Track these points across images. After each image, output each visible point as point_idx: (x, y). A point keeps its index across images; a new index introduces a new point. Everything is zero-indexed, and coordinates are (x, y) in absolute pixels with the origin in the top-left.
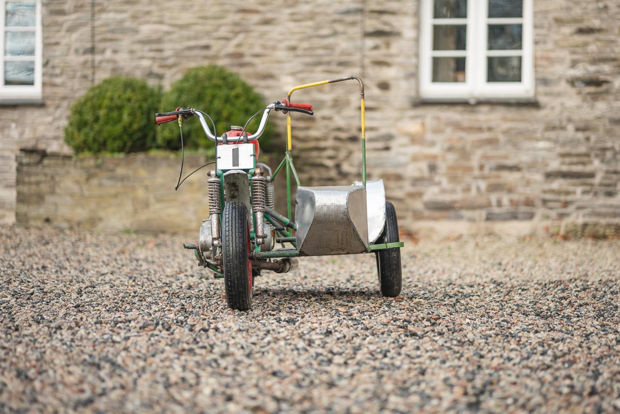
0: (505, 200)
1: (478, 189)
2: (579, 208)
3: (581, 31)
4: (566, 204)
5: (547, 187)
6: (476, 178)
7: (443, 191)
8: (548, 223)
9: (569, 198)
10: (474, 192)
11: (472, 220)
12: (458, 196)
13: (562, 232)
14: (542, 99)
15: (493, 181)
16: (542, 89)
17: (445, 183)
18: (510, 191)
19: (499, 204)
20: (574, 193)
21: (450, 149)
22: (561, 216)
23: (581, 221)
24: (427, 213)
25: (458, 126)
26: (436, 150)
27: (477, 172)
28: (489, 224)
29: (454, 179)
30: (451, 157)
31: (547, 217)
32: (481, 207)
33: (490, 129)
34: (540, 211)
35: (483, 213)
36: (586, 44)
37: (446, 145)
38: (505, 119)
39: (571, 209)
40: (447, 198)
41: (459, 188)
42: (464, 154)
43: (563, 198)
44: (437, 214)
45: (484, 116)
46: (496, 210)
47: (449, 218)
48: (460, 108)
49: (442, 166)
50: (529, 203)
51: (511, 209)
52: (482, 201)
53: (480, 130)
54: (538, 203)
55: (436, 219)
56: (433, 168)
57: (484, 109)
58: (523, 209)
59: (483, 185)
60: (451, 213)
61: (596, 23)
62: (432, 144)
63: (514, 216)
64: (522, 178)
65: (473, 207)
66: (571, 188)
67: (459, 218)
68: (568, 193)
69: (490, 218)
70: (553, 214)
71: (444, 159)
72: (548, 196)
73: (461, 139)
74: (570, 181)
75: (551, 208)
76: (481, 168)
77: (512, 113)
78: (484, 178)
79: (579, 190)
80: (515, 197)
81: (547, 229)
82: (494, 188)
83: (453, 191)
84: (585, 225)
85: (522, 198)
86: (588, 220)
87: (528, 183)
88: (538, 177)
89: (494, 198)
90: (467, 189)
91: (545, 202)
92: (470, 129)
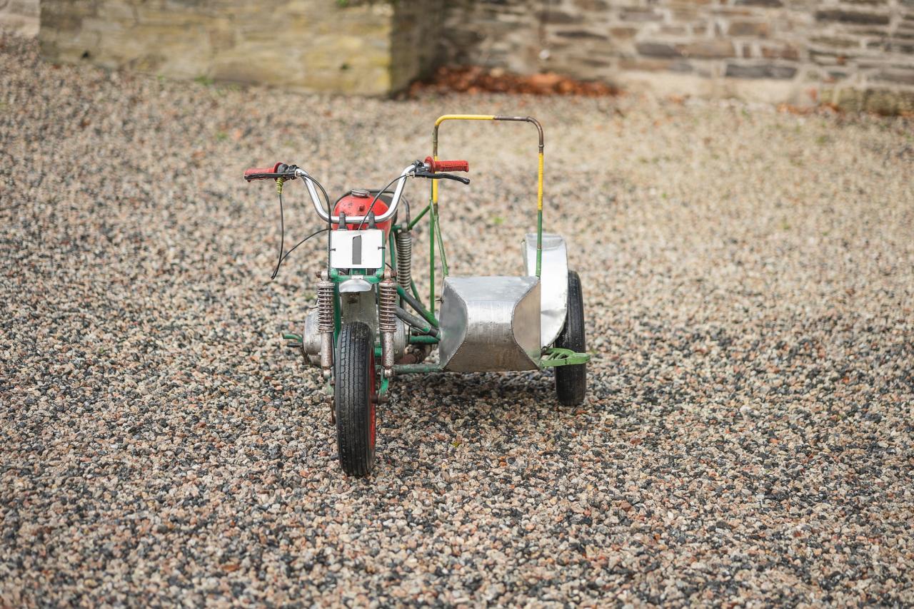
0: (756, 48)
1: (717, 29)
2: (863, 67)
4: (843, 60)
5: (817, 33)
6: (714, 13)
7: (666, 30)
8: (816, 85)
9: (848, 52)
10: (710, 34)
11: (705, 75)
12: (687, 38)
13: (835, 101)
15: (739, 19)
17: (669, 19)
18: (763, 35)
19: (747, 53)
20: (857, 44)
22: (836, 77)
23: (863, 85)
24: (640, 60)
27: (716, 5)
28: (729, 82)
29: (681, 13)
31: (815, 77)
32: (719, 57)
34: (805, 68)
35: (723, 65)
39: (850, 67)
40: (671, 40)
41: (689, 26)
43: (840, 51)
44: (654, 62)
46: (741, 62)
47: (671, 69)
50: (790, 54)
51: (764, 62)
52: (722, 47)
54: (804, 55)
55: (652, 69)
58: (781, 62)
59: (724, 24)
60: (676, 62)
63: (765, 73)
64: (783, 17)
65: (707, 56)
66: (853, 38)
67: (687, 69)
68: (847, 44)
69: (732, 72)
70: (824, 73)
72: (817, 47)
74: (852, 27)
75: (821, 64)
78: (726, 13)
79: (864, 40)
80: (770, 44)
81: (813, 95)
82: (741, 29)
83: (681, 30)
84: (870, 92)
85: (781, 47)
86: (873, 85)
87: (790, 26)
88: (806, 18)
89: (739, 44)
90: (701, 30)
91: (813, 53)
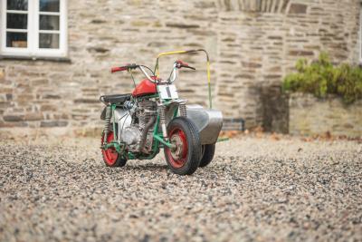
0: (51, 115)
1: (36, 109)
2: (93, 119)
3: (94, 22)
4: (85, 117)
5: (75, 108)
6: (34, 102)
7: (16, 110)
8: (76, 128)
9: (88, 114)
10: (33, 111)
11: (32, 127)
12: (24, 113)
13: (84, 133)
14: (73, 59)
15: (44, 104)
16: (72, 53)
17: (17, 106)
18: (54, 110)
19: (48, 118)
20: (89, 111)
21: (20, 86)
22: (83, 124)
23: (93, 126)
24: (5, 123)
25: (24, 73)
26: (11, 86)
27: (35, 100)
28: (42, 129)
29: (22, 103)
30: (20, 90)
31: (75, 125)
32: (37, 119)
33: (43, 75)
34: (71, 121)
35: (39, 123)
36: (97, 29)
37: (17, 84)
38: (52, 69)
39: (88, 120)
40: (18, 114)
41: (25, 109)
42: (28, 89)
43: (84, 114)
44: (11, 123)
45: (40, 67)
46: (46, 121)
47: (19, 126)
48: (26, 62)
49: (15, 96)
50: (65, 117)
51: (55, 120)
52: (38, 115)
53: (37, 75)
54: (70, 117)
55: (11, 126)
56: (9, 97)
57: (40, 63)
58: (61, 120)
59: (39, 107)
60: (20, 122)
61: (102, 18)
62: (10, 82)
63: (56, 125)
64: (61, 102)
65: (33, 119)
66: (89, 109)
67: (25, 125)
68: (86, 111)
69: (43, 125)
70: (79, 123)
71: (16, 92)
72: (75, 113)
73: (26, 80)
74: (88, 104)
75: (77, 120)
76: (38, 97)
77: (56, 66)
78: (39, 102)
79: (93, 109)
80: (57, 113)
81: (75, 131)
82: (45, 108)
83: (22, 110)
84: (96, 129)
85: (61, 114)
86: (97, 126)
87: (65, 106)
88: (70, 102)
89: (45, 114)
90: (30, 109)
91: (73, 116)
92: (32, 75)
